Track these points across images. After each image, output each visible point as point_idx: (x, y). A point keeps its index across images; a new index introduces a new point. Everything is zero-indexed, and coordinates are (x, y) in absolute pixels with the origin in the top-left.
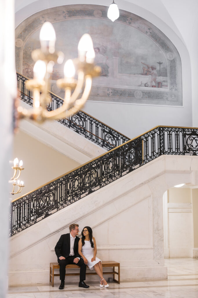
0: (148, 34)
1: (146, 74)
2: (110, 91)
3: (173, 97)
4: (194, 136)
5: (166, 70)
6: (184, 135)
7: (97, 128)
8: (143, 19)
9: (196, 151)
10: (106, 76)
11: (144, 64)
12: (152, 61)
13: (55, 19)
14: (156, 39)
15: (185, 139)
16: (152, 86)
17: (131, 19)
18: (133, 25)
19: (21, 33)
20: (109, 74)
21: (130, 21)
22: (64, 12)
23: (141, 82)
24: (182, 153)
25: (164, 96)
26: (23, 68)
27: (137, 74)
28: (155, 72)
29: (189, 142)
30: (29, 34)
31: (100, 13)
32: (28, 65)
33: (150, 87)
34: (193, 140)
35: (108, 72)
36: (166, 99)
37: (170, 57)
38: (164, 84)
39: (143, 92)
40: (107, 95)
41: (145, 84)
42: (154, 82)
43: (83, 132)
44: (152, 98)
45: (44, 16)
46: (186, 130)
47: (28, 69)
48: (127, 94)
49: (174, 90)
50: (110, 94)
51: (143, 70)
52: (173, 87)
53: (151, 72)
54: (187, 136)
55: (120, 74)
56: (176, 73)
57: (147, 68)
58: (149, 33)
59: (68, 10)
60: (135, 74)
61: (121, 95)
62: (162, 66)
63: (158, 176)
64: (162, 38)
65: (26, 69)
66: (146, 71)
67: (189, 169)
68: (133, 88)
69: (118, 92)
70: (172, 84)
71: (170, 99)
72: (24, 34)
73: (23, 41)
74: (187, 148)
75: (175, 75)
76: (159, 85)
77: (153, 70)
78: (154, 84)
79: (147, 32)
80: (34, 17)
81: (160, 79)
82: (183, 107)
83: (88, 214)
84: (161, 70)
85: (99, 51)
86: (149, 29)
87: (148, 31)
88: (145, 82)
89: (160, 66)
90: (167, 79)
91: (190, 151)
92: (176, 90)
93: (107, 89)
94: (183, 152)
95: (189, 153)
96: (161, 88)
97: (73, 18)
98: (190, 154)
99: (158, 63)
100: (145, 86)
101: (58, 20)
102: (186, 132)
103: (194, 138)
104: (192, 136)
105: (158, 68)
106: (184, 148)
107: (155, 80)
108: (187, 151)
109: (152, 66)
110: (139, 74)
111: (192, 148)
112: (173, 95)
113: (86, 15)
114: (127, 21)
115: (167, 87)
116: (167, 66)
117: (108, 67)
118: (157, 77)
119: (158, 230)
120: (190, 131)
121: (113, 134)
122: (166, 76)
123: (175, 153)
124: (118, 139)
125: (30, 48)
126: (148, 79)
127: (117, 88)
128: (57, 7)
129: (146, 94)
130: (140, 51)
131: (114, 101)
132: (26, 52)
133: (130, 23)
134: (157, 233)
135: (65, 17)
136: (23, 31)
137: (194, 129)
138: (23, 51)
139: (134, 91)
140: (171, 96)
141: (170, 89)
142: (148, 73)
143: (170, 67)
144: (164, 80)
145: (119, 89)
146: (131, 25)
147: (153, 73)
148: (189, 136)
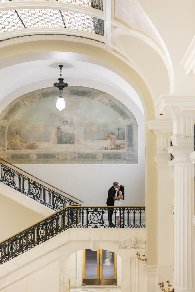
0: (108, 105)
1: (107, 139)
2: (76, 155)
3: (130, 157)
4: (96, 213)
5: (124, 134)
6: (88, 213)
7: (49, 194)
8: (105, 93)
9: (97, 224)
10: (73, 143)
11: (105, 131)
12: (112, 128)
13: (32, 101)
14: (116, 109)
15: (88, 215)
16: (112, 149)
17: (94, 94)
18: (96, 99)
19: (6, 115)
20: (76, 142)
21: (94, 95)
22: (39, 95)
23: (102, 146)
24: (85, 226)
25: (122, 157)
26: (8, 142)
27: (99, 139)
28: (114, 136)
29: (92, 217)
30: (12, 115)
31: (68, 92)
32: (11, 140)
33: (110, 149)
34: (95, 216)
35: (74, 140)
36: (124, 158)
37: (128, 123)
38: (122, 146)
39: (103, 155)
40: (74, 159)
41: (105, 148)
42: (113, 145)
43: (38, 198)
44: (112, 159)
45: (23, 100)
46: (90, 208)
47: (11, 143)
48: (90, 157)
49: (130, 151)
50: (76, 158)
51: (104, 136)
52: (130, 148)
53: (110, 137)
54: (90, 213)
55: (84, 141)
56: (133, 136)
57: (108, 134)
58: (110, 105)
59: (42, 93)
60: (97, 140)
61: (85, 157)
62: (120, 131)
63: (64, 244)
64: (121, 108)
65: (10, 143)
66: (106, 136)
67: (88, 239)
68: (95, 151)
69: (83, 156)
70: (129, 146)
71: (127, 158)
72: (8, 116)
73: (8, 121)
74: (90, 222)
75: (132, 138)
76: (118, 147)
77: (112, 135)
78: (113, 147)
79: (108, 104)
80: (16, 101)
81: (119, 142)
82: (138, 164)
83: (8, 274)
84: (119, 135)
85: (67, 124)
86: (110, 101)
87: (109, 102)
88: (105, 146)
89: (119, 131)
90: (125, 142)
91: (92, 224)
92: (132, 150)
93: (74, 154)
94: (87, 225)
95: (91, 226)
96: (119, 149)
97: (46, 99)
98: (93, 226)
99: (117, 129)
100: (106, 149)
101: (35, 102)
102: (89, 210)
103: (96, 214)
104: (94, 213)
105: (117, 133)
106: (88, 222)
107: (114, 144)
108: (90, 224)
109: (111, 132)
110: (101, 139)
111: (94, 222)
112: (129, 155)
113: (57, 95)
114: (91, 96)
115: (125, 149)
116: (125, 131)
117: (75, 136)
118: (116, 141)
119: (64, 284)
120: (93, 209)
121: (62, 199)
122: (124, 139)
123: (80, 226)
124: (65, 202)
125: (13, 127)
126: (108, 143)
127: (81, 153)
128: (33, 91)
129: (106, 155)
130: (101, 121)
131: (79, 163)
132: (10, 129)
133: (93, 98)
134: (62, 286)
135: (39, 99)
136: (7, 114)
137: (96, 208)
138: (7, 129)
139: (96, 154)
140: (128, 156)
141: (127, 150)
142: (108, 138)
143: (128, 131)
144: (122, 143)
145: (84, 153)
146: (94, 99)
147: (113, 138)
148: (92, 213)
